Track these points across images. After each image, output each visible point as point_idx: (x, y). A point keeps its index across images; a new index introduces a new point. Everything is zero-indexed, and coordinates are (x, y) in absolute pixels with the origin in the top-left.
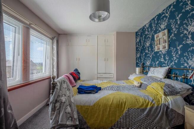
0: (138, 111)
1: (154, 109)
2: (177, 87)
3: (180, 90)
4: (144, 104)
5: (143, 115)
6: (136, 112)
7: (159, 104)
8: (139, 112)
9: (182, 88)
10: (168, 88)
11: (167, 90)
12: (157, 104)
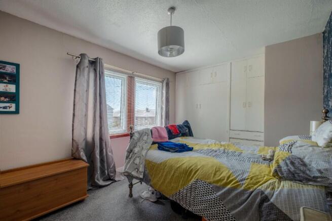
0: (209, 187)
1: (236, 192)
2: (315, 166)
3: (319, 175)
4: (224, 180)
5: (214, 195)
6: (206, 187)
7: (250, 188)
8: (211, 189)
9: (325, 170)
10: (290, 165)
11: (284, 168)
12: (246, 186)
